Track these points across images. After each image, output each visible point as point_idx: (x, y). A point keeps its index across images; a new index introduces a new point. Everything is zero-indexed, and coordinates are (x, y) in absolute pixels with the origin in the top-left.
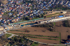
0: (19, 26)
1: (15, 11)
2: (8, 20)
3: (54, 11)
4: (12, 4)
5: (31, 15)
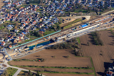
0: (26, 49)
1: (17, 20)
2: (8, 40)
4: (10, 8)
5: (41, 27)
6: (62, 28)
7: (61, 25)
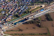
0: (12, 25)
1: (6, 9)
2: (3, 20)
3: (35, 5)
4: (3, 2)
5: (19, 12)
6: (31, 12)
7: (30, 10)
